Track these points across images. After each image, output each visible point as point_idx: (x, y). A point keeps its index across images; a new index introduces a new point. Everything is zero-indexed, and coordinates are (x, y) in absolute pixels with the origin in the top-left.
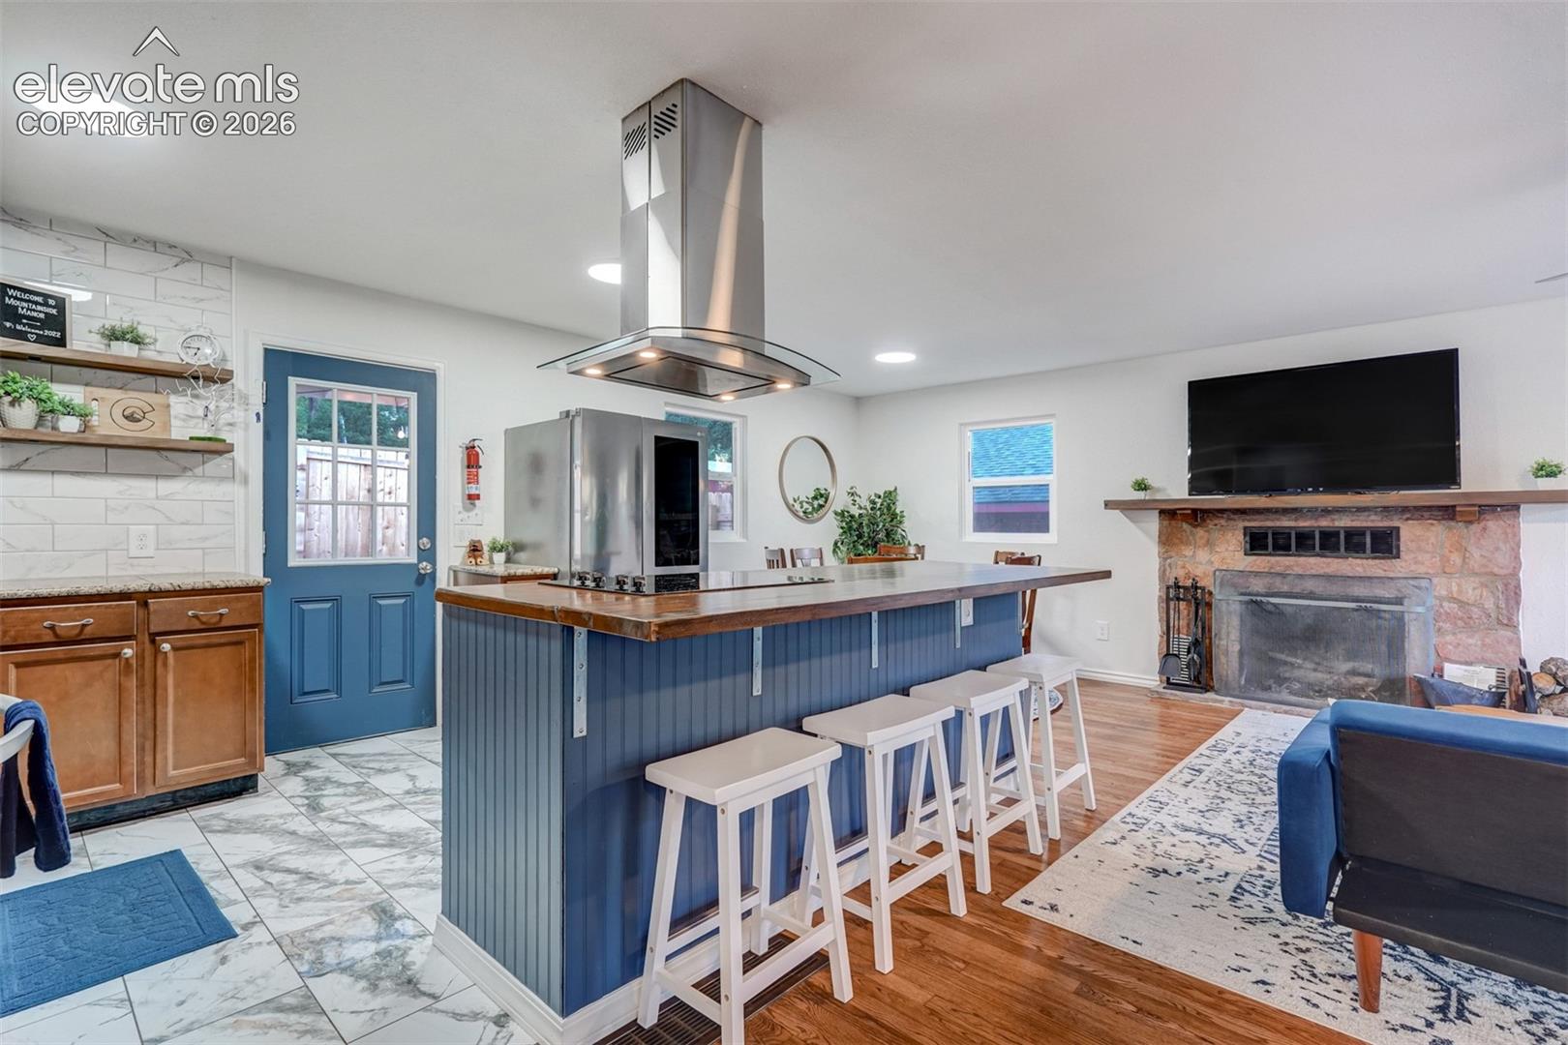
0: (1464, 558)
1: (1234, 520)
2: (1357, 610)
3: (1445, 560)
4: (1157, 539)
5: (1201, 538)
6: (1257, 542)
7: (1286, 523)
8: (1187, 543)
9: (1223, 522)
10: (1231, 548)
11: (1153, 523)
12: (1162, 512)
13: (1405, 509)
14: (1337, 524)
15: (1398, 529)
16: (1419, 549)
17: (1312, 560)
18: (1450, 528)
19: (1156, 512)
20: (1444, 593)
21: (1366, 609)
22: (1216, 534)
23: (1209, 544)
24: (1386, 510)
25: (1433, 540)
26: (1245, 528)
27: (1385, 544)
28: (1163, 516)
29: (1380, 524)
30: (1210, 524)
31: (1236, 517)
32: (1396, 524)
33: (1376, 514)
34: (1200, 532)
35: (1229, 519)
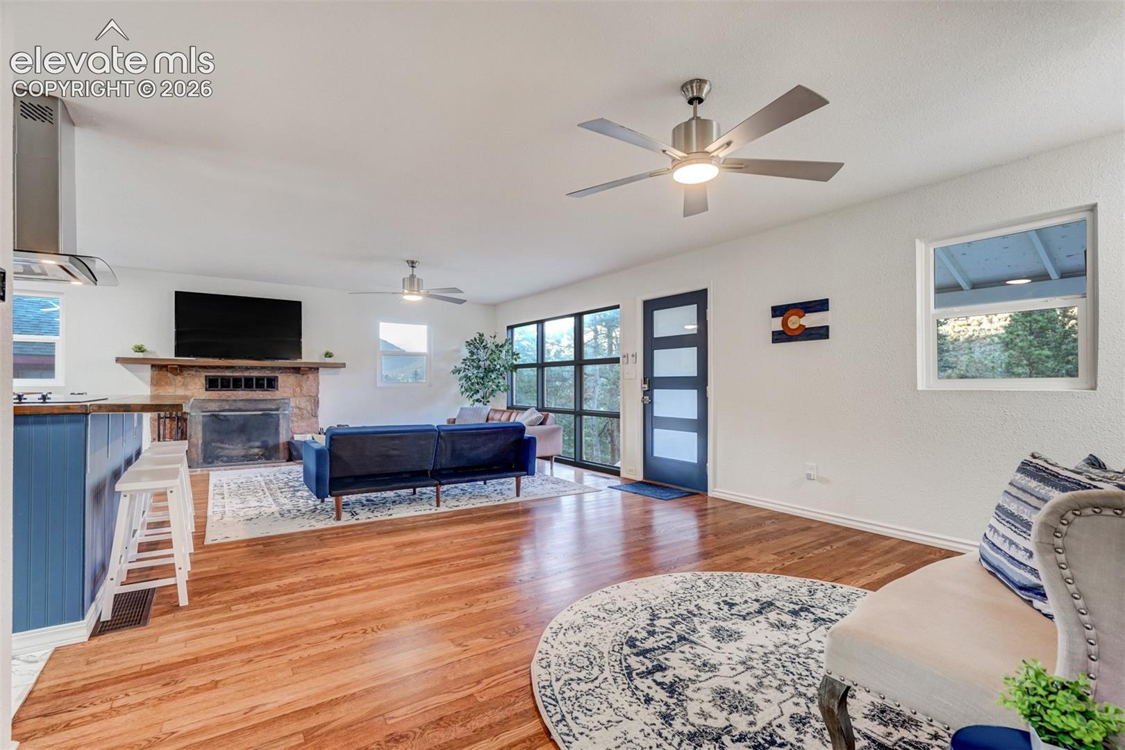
0: (301, 389)
1: (199, 372)
2: (262, 415)
3: (294, 391)
4: (150, 383)
5: (180, 381)
6: (212, 384)
7: (228, 373)
8: (170, 384)
9: (193, 373)
10: (198, 387)
11: (147, 371)
12: (153, 366)
13: (280, 368)
14: (252, 375)
15: (277, 377)
16: (286, 387)
17: (240, 392)
18: (296, 377)
19: (149, 366)
20: (294, 405)
21: (267, 414)
22: (188, 380)
23: (184, 385)
24: (273, 369)
25: (290, 382)
26: (206, 376)
27: (271, 384)
28: (154, 368)
29: (270, 375)
30: (185, 374)
31: (200, 370)
32: (277, 375)
33: (269, 370)
34: (179, 378)
35: (197, 371)
